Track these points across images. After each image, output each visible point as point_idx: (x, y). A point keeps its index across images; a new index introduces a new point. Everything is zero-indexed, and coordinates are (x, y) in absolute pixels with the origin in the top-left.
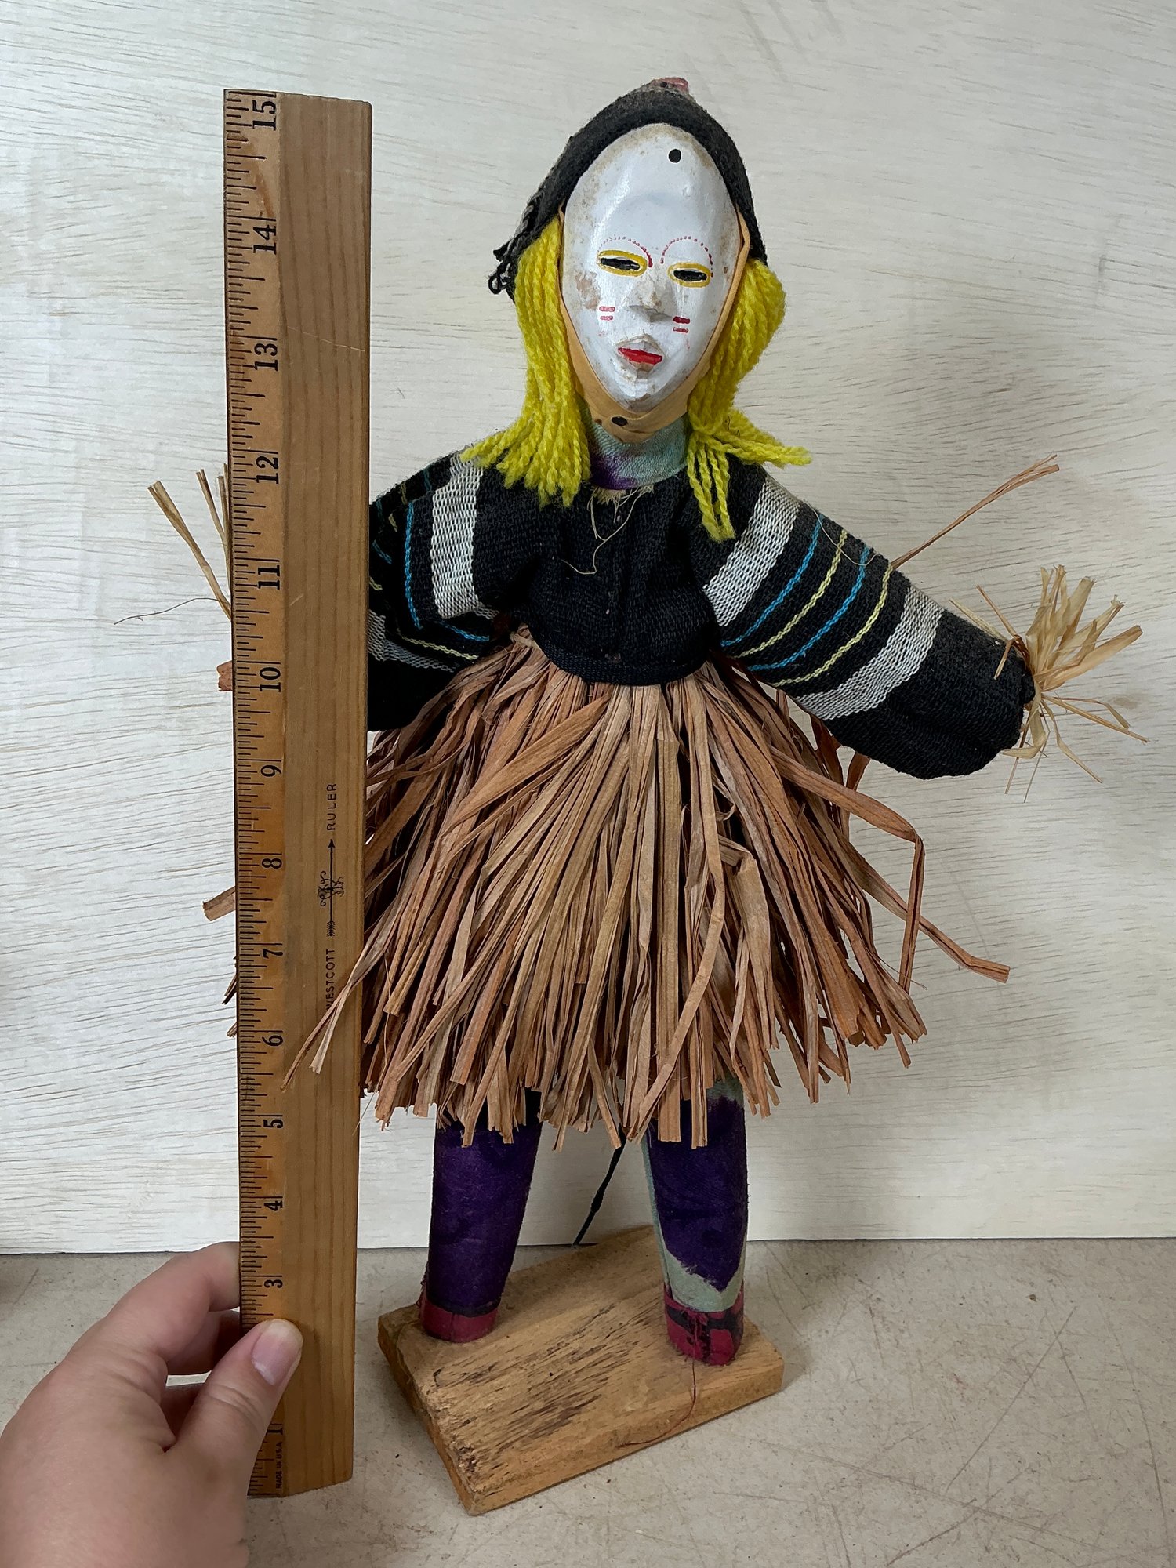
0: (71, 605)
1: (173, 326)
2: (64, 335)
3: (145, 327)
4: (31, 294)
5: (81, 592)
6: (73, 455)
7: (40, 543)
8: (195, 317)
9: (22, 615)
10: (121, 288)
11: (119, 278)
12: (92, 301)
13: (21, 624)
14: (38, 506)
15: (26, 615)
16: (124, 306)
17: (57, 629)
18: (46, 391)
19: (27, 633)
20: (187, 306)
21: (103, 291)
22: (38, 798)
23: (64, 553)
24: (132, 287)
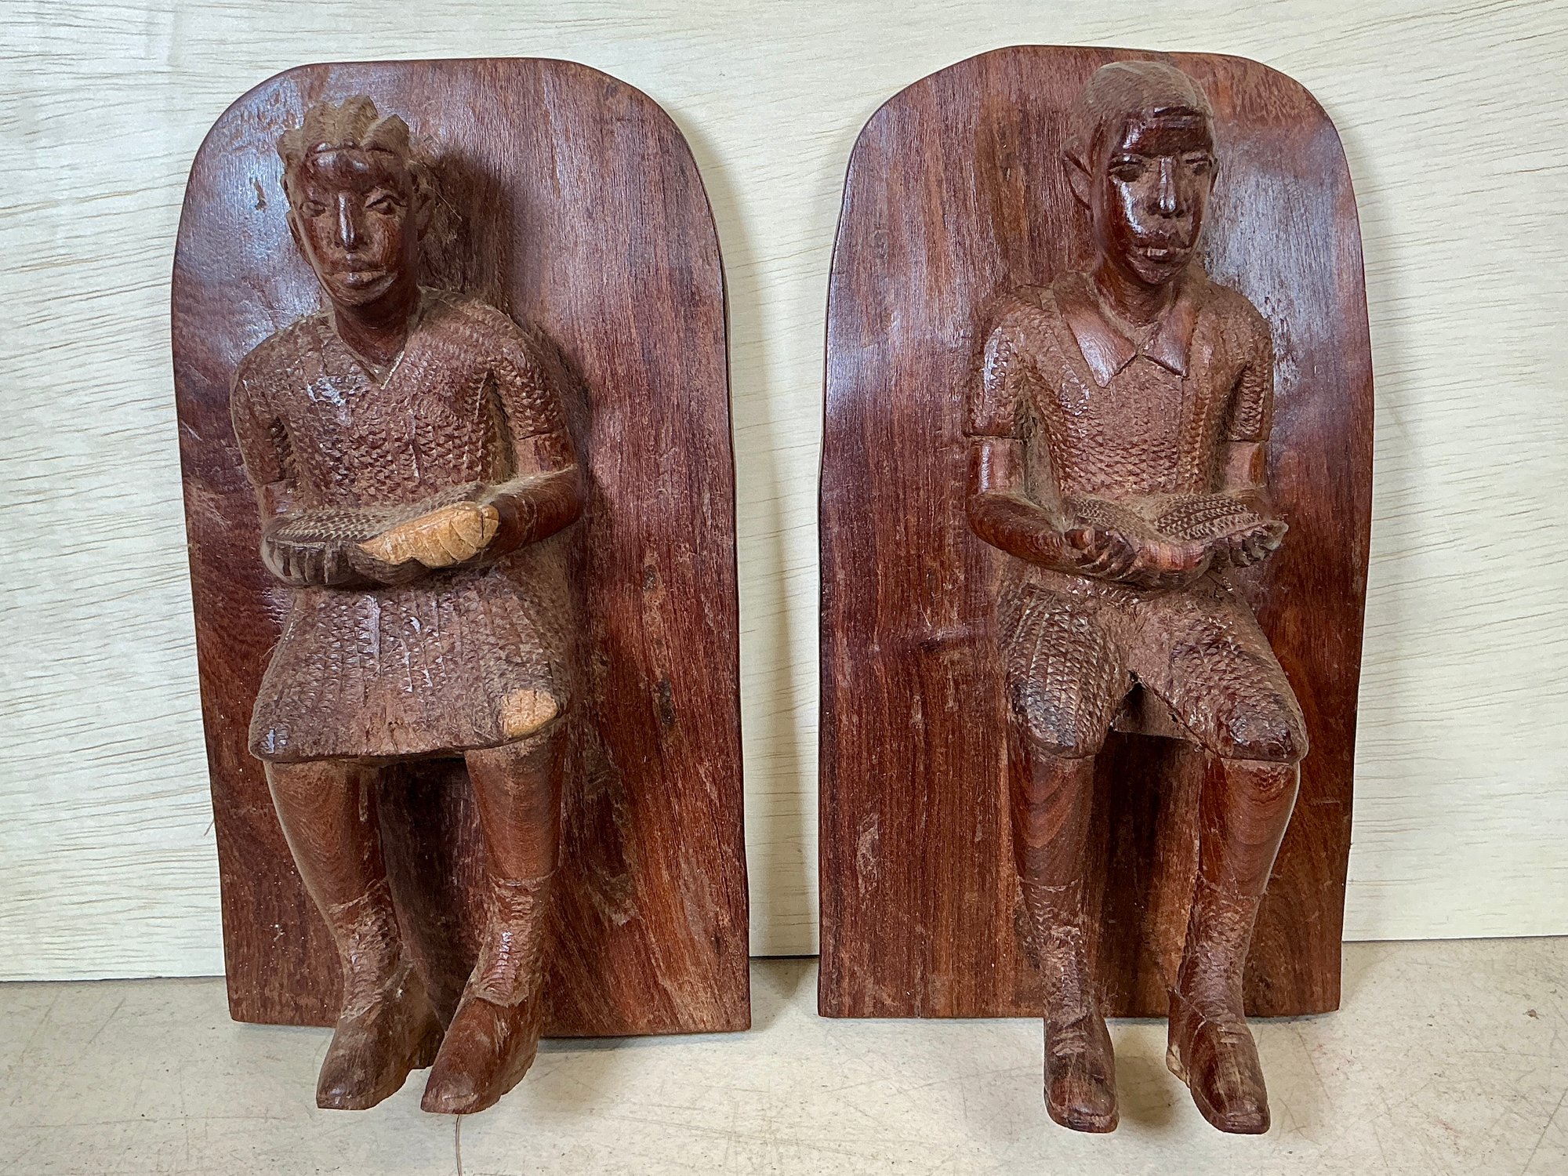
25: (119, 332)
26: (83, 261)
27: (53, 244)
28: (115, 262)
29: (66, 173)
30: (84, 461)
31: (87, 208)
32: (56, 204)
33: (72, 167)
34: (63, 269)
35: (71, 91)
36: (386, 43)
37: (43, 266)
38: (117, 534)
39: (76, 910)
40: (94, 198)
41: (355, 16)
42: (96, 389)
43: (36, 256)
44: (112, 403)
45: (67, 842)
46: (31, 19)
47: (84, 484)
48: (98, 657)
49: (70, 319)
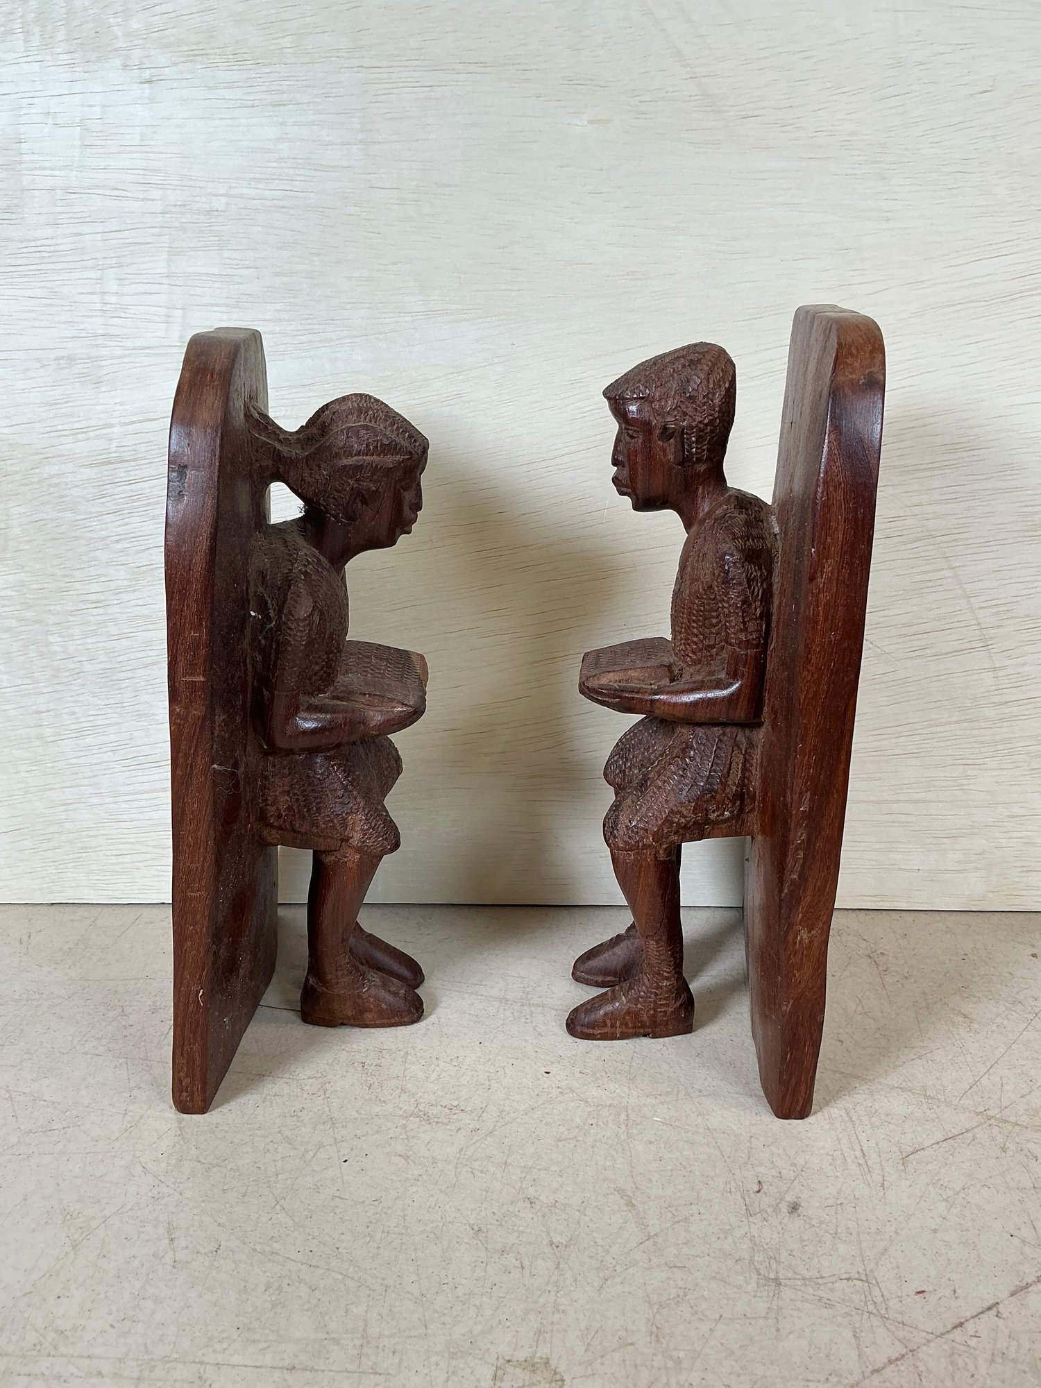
0: (158, 334)
1: (240, 84)
2: (152, 100)
3: (217, 88)
4: (125, 66)
5: (167, 322)
6: (160, 202)
7: (134, 281)
8: (258, 76)
9: (120, 344)
10: (197, 55)
11: (195, 47)
12: (174, 68)
13: (119, 352)
14: (131, 248)
15: (124, 344)
16: (199, 71)
17: (148, 355)
18: (138, 149)
19: (125, 360)
20: (252, 67)
21: (183, 59)
22: (136, 504)
23: (153, 288)
24: (207, 54)
25: (148, 504)
26: (127, 461)
27: (110, 451)
28: (145, 461)
29: (118, 407)
30: (126, 583)
31: (131, 428)
32: (111, 426)
33: (121, 404)
34: (115, 466)
35: (120, 357)
36: (308, 327)
37: (103, 464)
38: (143, 628)
39: (114, 860)
40: (134, 422)
41: (290, 311)
42: (133, 540)
43: (99, 457)
44: (143, 548)
45: (109, 817)
46: (99, 313)
47: (125, 597)
48: (131, 704)
49: (118, 496)
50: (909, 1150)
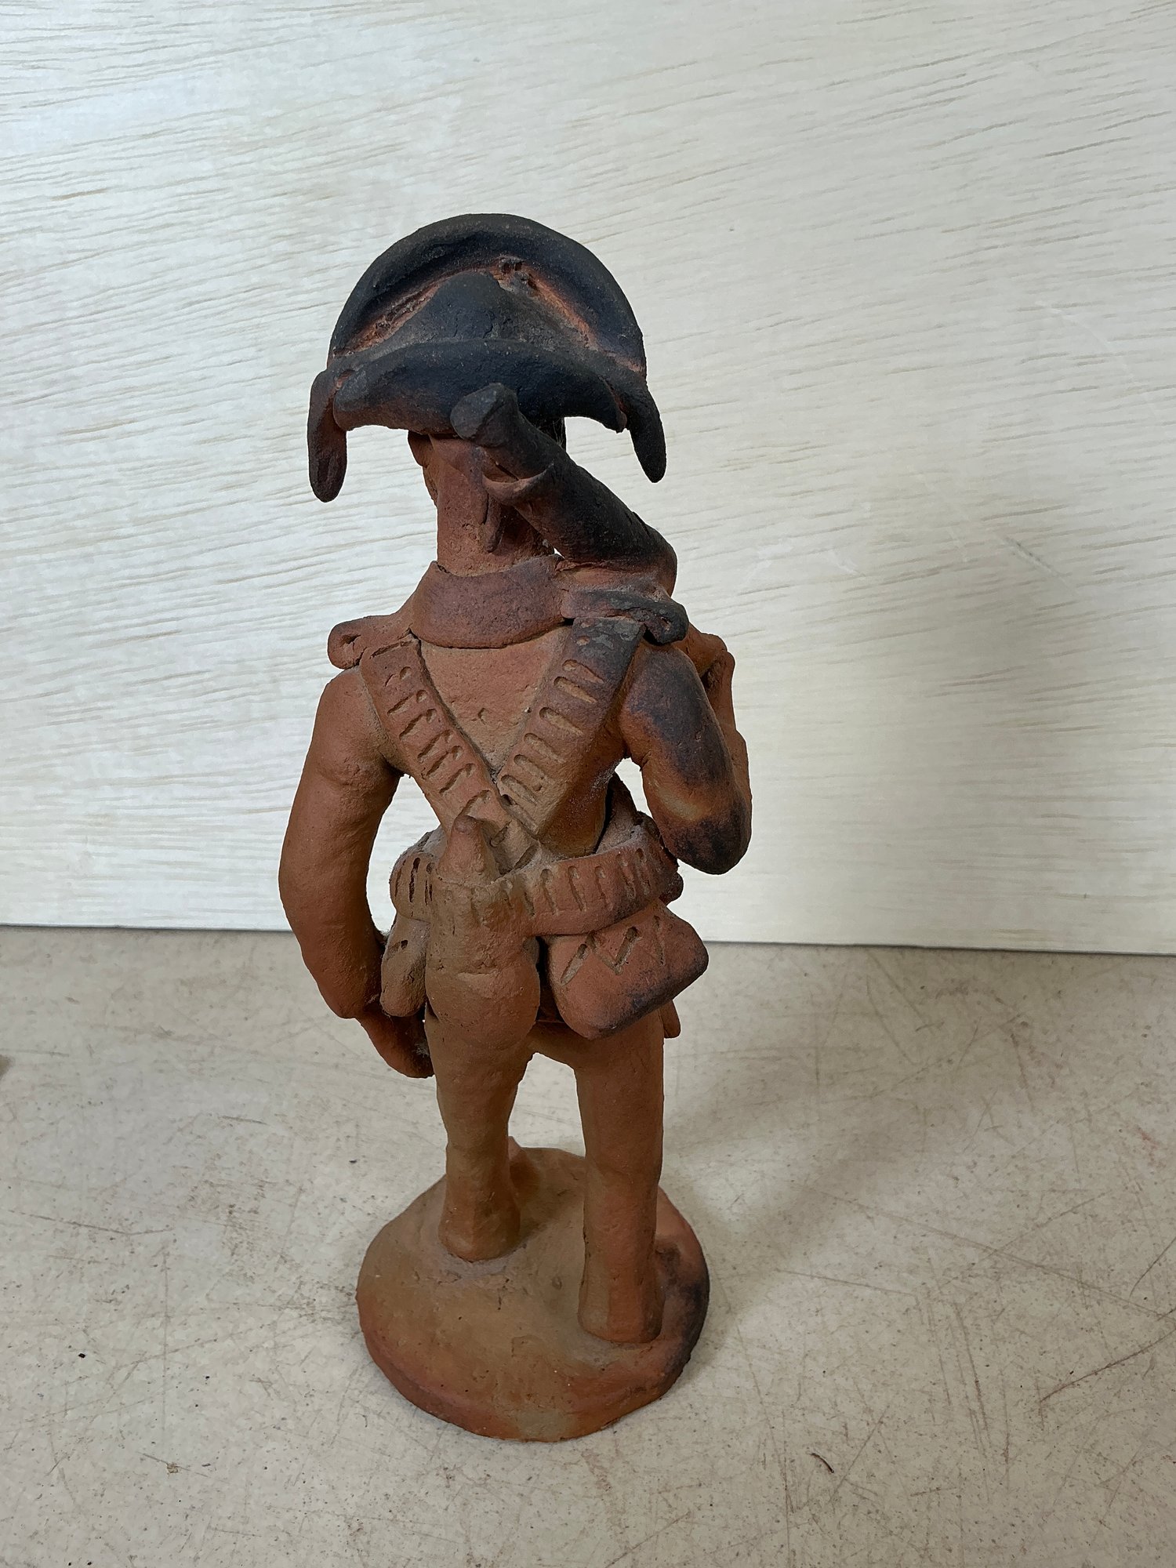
50: (1051, 1383)
